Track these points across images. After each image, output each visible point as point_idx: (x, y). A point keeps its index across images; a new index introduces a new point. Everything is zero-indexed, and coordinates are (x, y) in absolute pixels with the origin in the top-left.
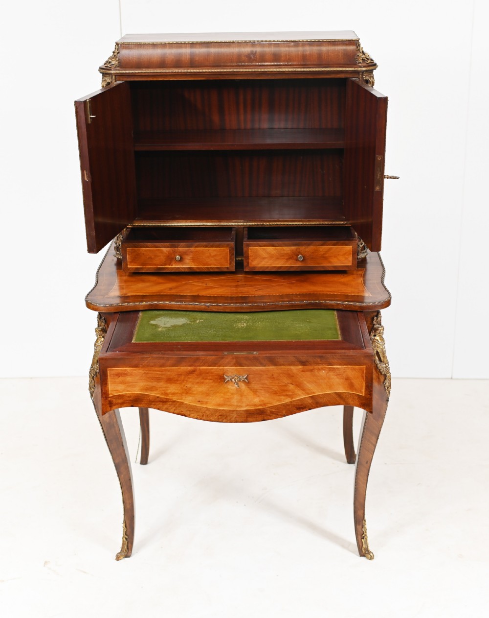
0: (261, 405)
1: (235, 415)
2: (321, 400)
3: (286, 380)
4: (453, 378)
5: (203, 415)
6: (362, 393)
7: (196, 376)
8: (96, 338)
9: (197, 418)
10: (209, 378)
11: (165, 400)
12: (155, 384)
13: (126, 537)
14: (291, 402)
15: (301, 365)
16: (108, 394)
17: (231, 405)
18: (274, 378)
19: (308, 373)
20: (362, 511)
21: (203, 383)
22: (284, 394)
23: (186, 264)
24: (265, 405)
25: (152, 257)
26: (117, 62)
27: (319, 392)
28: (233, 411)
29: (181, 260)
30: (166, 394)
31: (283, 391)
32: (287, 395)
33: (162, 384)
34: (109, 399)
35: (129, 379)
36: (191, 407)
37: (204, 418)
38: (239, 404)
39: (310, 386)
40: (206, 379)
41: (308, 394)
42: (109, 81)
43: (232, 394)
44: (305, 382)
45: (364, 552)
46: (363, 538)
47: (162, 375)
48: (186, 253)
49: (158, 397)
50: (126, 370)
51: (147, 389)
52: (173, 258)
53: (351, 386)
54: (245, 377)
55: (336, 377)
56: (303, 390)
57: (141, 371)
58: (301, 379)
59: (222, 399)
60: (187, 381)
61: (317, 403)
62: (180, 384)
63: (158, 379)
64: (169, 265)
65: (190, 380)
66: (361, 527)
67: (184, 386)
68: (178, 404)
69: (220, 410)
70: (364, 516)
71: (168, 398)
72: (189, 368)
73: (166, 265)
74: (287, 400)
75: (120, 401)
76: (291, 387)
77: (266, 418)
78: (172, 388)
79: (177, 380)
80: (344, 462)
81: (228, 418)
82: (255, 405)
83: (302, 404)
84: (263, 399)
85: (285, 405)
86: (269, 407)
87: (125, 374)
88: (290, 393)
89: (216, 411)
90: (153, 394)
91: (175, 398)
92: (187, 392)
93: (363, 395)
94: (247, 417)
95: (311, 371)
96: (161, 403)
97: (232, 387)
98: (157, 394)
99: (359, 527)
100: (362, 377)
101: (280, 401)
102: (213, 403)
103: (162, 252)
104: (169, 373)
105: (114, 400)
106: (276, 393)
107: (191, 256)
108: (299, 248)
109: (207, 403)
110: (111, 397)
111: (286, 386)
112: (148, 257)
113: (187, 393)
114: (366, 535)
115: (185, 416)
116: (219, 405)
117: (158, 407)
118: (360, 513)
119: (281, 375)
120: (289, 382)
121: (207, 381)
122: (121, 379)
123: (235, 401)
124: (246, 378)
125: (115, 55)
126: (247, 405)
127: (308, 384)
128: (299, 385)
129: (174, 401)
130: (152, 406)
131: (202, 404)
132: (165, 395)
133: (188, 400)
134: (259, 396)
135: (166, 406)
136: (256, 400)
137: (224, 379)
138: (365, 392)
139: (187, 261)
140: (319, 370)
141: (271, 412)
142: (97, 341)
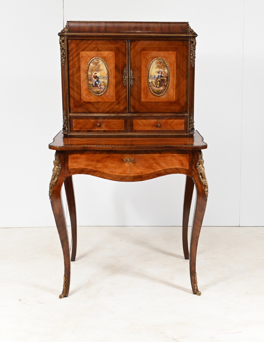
0: (140, 173)
1: (128, 178)
2: (168, 171)
3: (152, 161)
5: (113, 178)
6: (187, 168)
7: (110, 159)
9: (110, 180)
10: (116, 160)
11: (95, 171)
12: (91, 163)
13: (66, 285)
14: (154, 172)
15: (159, 154)
16: (69, 168)
17: (126, 173)
18: (146, 160)
19: (163, 158)
20: (194, 267)
21: (113, 163)
22: (151, 168)
23: (102, 128)
24: (142, 173)
25: (86, 124)
26: (67, 30)
27: (167, 167)
28: (127, 176)
29: (100, 126)
30: (96, 168)
31: (150, 167)
32: (152, 169)
33: (94, 163)
34: (69, 170)
35: (79, 160)
36: (108, 174)
37: (114, 179)
38: (130, 173)
39: (163, 164)
40: (115, 161)
41: (162, 168)
42: (63, 39)
43: (127, 168)
44: (161, 163)
45: (196, 291)
46: (195, 284)
47: (94, 158)
48: (102, 122)
49: (92, 169)
50: (77, 156)
51: (87, 165)
52: (96, 125)
53: (182, 164)
54: (133, 159)
55: (175, 160)
56: (160, 166)
57: (84, 156)
58: (159, 161)
59: (122, 170)
60: (106, 161)
61: (166, 172)
62: (103, 163)
63: (92, 161)
64: (94, 129)
65: (107, 161)
66: (194, 277)
67: (105, 164)
68: (101, 173)
69: (121, 176)
70: (195, 270)
71: (97, 170)
72: (107, 155)
73: (92, 128)
74: (153, 171)
75: (74, 171)
76: (155, 165)
77: (143, 179)
78: (99, 165)
79: (101, 161)
81: (125, 180)
82: (138, 173)
83: (159, 173)
84: (141, 170)
85: (152, 174)
86: (144, 174)
87: (77, 158)
88: (154, 168)
89: (119, 176)
90: (90, 168)
91: (100, 170)
92: (106, 167)
93: (188, 169)
94: (134, 179)
95: (164, 157)
96: (93, 172)
97: (127, 165)
98: (92, 168)
99: (193, 277)
100: (187, 160)
101: (149, 171)
102: (118, 172)
103: (90, 122)
104: (98, 157)
105: (71, 171)
106: (147, 168)
107: (105, 124)
108: (158, 121)
109: (115, 172)
110: (70, 169)
111: (152, 164)
112: (83, 124)
113: (106, 168)
114: (196, 281)
115: (105, 178)
116: (121, 173)
117: (92, 174)
119: (150, 159)
120: (153, 162)
121: (115, 162)
122: (75, 160)
123: (128, 171)
124: (133, 160)
125: (67, 27)
126: (134, 173)
127: (162, 164)
128: (158, 164)
129: (100, 172)
130: (89, 173)
131: (113, 173)
132: (95, 168)
133: (106, 171)
134: (139, 169)
135: (96, 174)
136: (138, 171)
137: (124, 160)
138: (189, 167)
139: (103, 127)
140: (167, 156)
141: (145, 177)
142: (54, 168)
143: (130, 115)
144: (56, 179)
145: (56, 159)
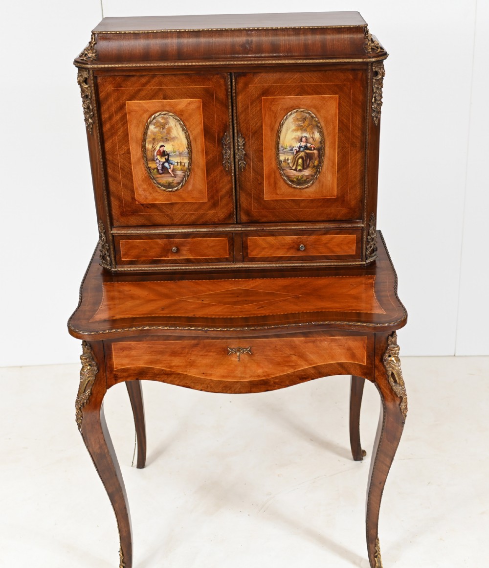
0: (265, 376)
1: (239, 386)
2: (323, 370)
3: (288, 352)
4: (456, 355)
5: (208, 387)
6: (364, 363)
7: (200, 349)
8: (82, 366)
9: (201, 390)
10: (212, 350)
11: (170, 373)
12: (159, 357)
13: (124, 565)
14: (294, 372)
15: (303, 337)
16: (113, 368)
17: (234, 377)
18: (277, 349)
19: (311, 345)
20: (375, 530)
21: (207, 355)
22: (287, 364)
23: (182, 255)
24: (268, 375)
26: (94, 55)
27: (321, 362)
28: (237, 382)
29: (178, 252)
30: (171, 367)
31: (286, 362)
32: (290, 366)
33: (166, 357)
34: (114, 372)
35: (133, 353)
36: (196, 379)
37: (209, 389)
38: (243, 375)
39: (312, 357)
40: (210, 352)
41: (311, 364)
43: (236, 366)
44: (308, 353)
46: (376, 557)
47: (165, 348)
48: (182, 244)
49: (163, 370)
50: (130, 344)
51: (151, 362)
52: (169, 250)
53: (353, 356)
54: (248, 349)
55: (337, 348)
56: (306, 360)
57: (145, 345)
58: (304, 350)
59: (226, 371)
60: (191, 354)
61: (319, 372)
62: (184, 356)
63: (162, 353)
64: (165, 257)
65: (194, 353)
66: (374, 545)
67: (188, 358)
68: (182, 376)
69: (224, 381)
70: (377, 535)
71: (173, 370)
72: (193, 341)
73: (161, 257)
74: (290, 371)
75: (125, 374)
76: (294, 358)
77: (269, 388)
78: (177, 361)
79: (181, 353)
80: (350, 459)
81: (233, 389)
82: (259, 376)
83: (305, 375)
84: (266, 370)
85: (288, 376)
86: (273, 378)
87: (129, 348)
88: (293, 364)
89: (221, 382)
90: (158, 367)
91: (179, 371)
92: (192, 364)
93: (365, 364)
94: (251, 388)
95: (314, 342)
96: (166, 376)
97: (234, 359)
98: (161, 367)
99: (372, 546)
100: (364, 347)
101: (283, 371)
102: (217, 374)
104: (173, 346)
105: (119, 374)
106: (279, 364)
107: (188, 247)
108: (301, 238)
109: (211, 375)
110: (116, 371)
111: (289, 357)
113: (191, 366)
114: (379, 554)
115: (190, 388)
116: (223, 377)
117: (163, 380)
118: (372, 532)
119: (284, 347)
120: (292, 353)
121: (211, 353)
122: (126, 353)
123: (239, 372)
124: (249, 351)
126: (251, 377)
127: (310, 355)
128: (302, 356)
129: (179, 374)
130: (157, 378)
131: (206, 376)
132: (169, 368)
133: (192, 372)
134: (262, 368)
135: (170, 379)
136: (260, 371)
137: (228, 352)
138: (367, 361)
140: (321, 341)
141: (275, 383)
142: (82, 369)
143: (240, 229)
144: (88, 392)
145: (84, 353)
